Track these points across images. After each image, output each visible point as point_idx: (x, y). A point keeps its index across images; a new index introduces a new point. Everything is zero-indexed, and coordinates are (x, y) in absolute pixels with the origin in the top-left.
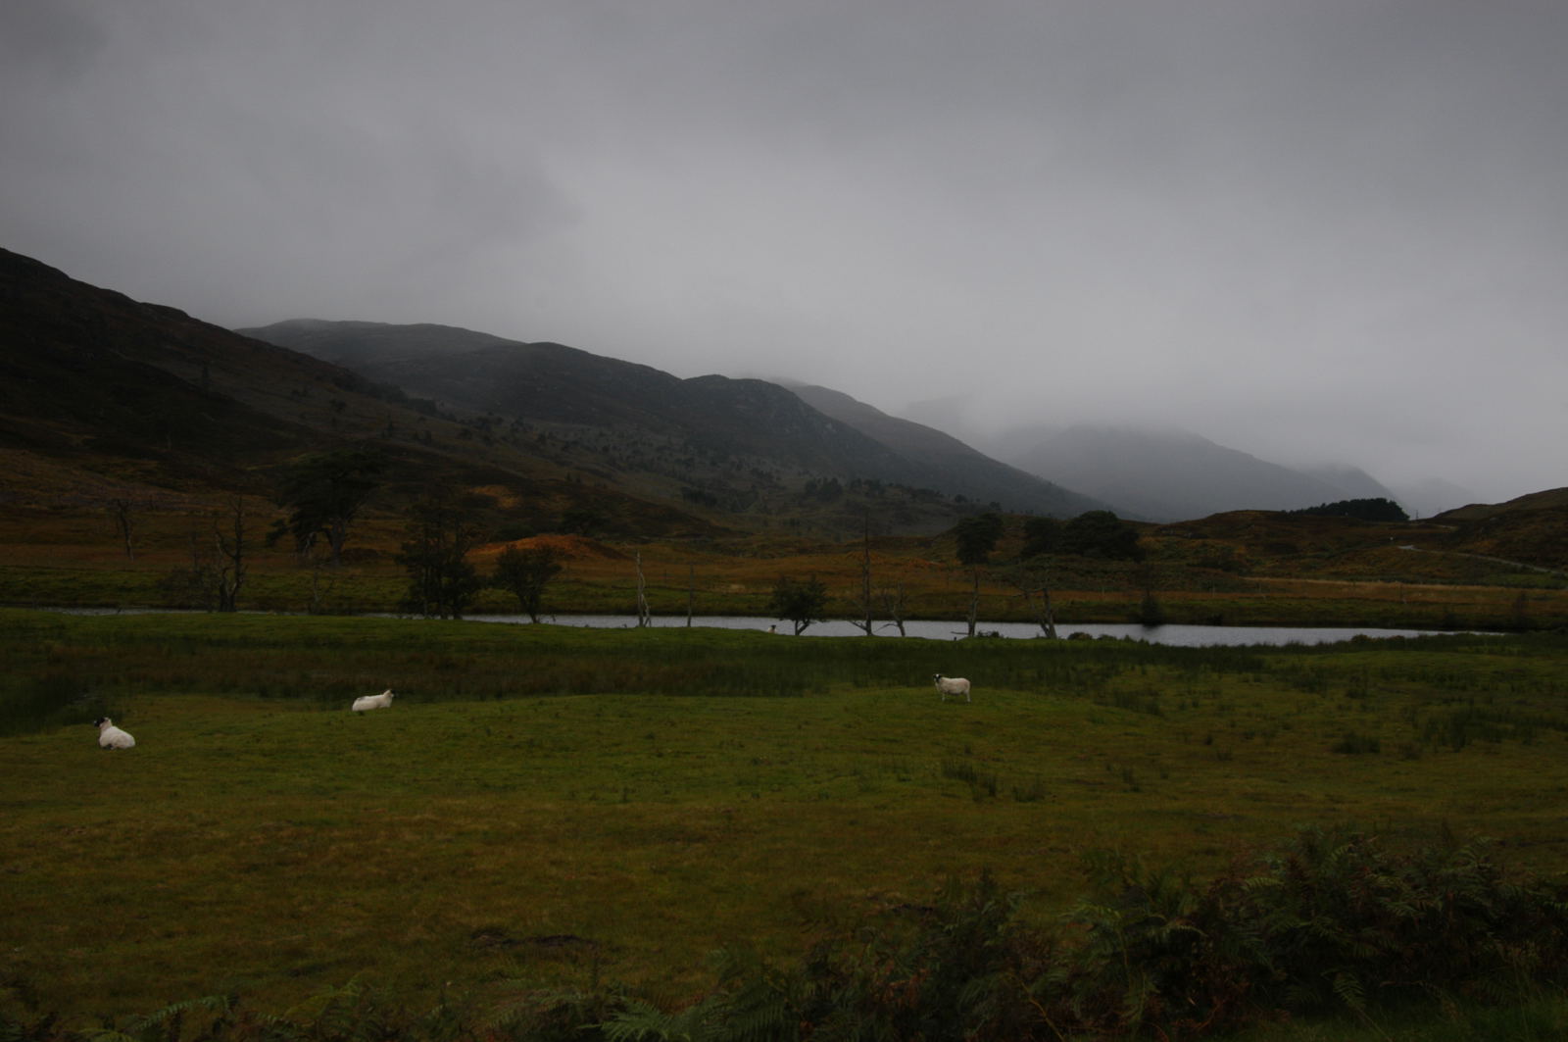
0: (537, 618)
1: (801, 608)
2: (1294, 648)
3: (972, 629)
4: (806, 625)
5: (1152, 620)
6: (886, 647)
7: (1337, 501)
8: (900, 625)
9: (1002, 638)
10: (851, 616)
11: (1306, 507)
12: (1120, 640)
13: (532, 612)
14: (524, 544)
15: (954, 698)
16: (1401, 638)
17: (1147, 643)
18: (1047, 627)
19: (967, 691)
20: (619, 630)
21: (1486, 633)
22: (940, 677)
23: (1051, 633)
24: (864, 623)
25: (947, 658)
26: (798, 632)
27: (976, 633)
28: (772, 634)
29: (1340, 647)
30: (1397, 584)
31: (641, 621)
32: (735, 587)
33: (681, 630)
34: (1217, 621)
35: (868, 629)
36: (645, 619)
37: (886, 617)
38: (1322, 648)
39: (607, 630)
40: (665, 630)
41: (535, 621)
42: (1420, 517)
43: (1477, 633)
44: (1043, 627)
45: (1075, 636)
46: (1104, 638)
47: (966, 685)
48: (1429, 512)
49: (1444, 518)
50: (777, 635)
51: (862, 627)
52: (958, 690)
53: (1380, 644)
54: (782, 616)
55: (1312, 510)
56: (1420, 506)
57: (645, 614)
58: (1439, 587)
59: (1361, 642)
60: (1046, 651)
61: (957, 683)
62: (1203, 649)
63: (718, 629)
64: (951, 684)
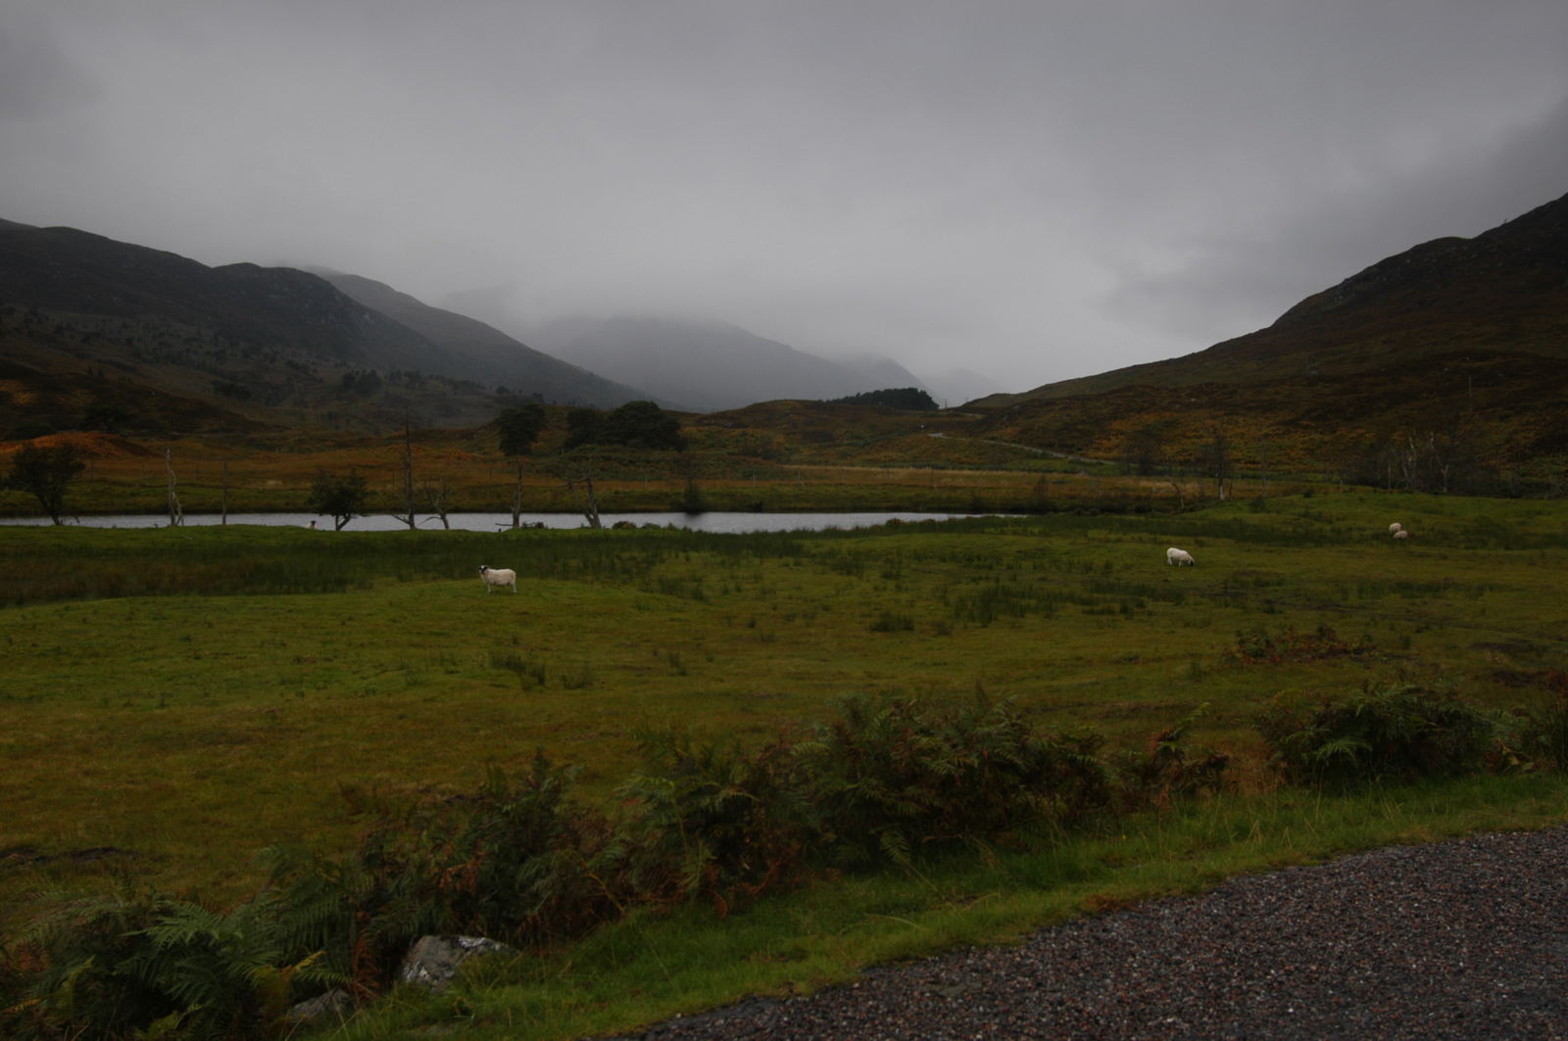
0: (60, 519)
1: (342, 504)
2: (832, 533)
3: (516, 520)
4: (347, 520)
5: (694, 509)
6: (430, 540)
7: (871, 390)
8: (443, 518)
9: (547, 529)
10: (394, 510)
11: (842, 396)
12: (664, 529)
13: (53, 513)
14: (42, 442)
15: (500, 589)
16: (932, 522)
17: (690, 531)
18: (592, 517)
19: (513, 582)
20: (149, 530)
21: (1010, 516)
22: (485, 568)
23: (595, 523)
24: (407, 517)
25: (491, 549)
26: (339, 527)
27: (521, 525)
28: (312, 531)
29: (875, 531)
30: (928, 470)
31: (173, 520)
32: (271, 483)
33: (215, 530)
34: (758, 508)
35: (411, 522)
36: (177, 518)
37: (429, 510)
38: (858, 532)
39: (137, 530)
40: (200, 529)
41: (57, 523)
42: (949, 406)
43: (1002, 516)
44: (588, 516)
45: (619, 525)
46: (648, 526)
47: (512, 576)
48: (957, 402)
49: (970, 407)
50: (317, 531)
51: (404, 521)
52: (503, 581)
53: (912, 527)
54: (321, 512)
55: (847, 400)
56: (949, 395)
57: (176, 513)
58: (966, 472)
59: (894, 525)
60: (590, 541)
61: (503, 574)
62: (744, 536)
63: (256, 526)
64: (497, 575)
